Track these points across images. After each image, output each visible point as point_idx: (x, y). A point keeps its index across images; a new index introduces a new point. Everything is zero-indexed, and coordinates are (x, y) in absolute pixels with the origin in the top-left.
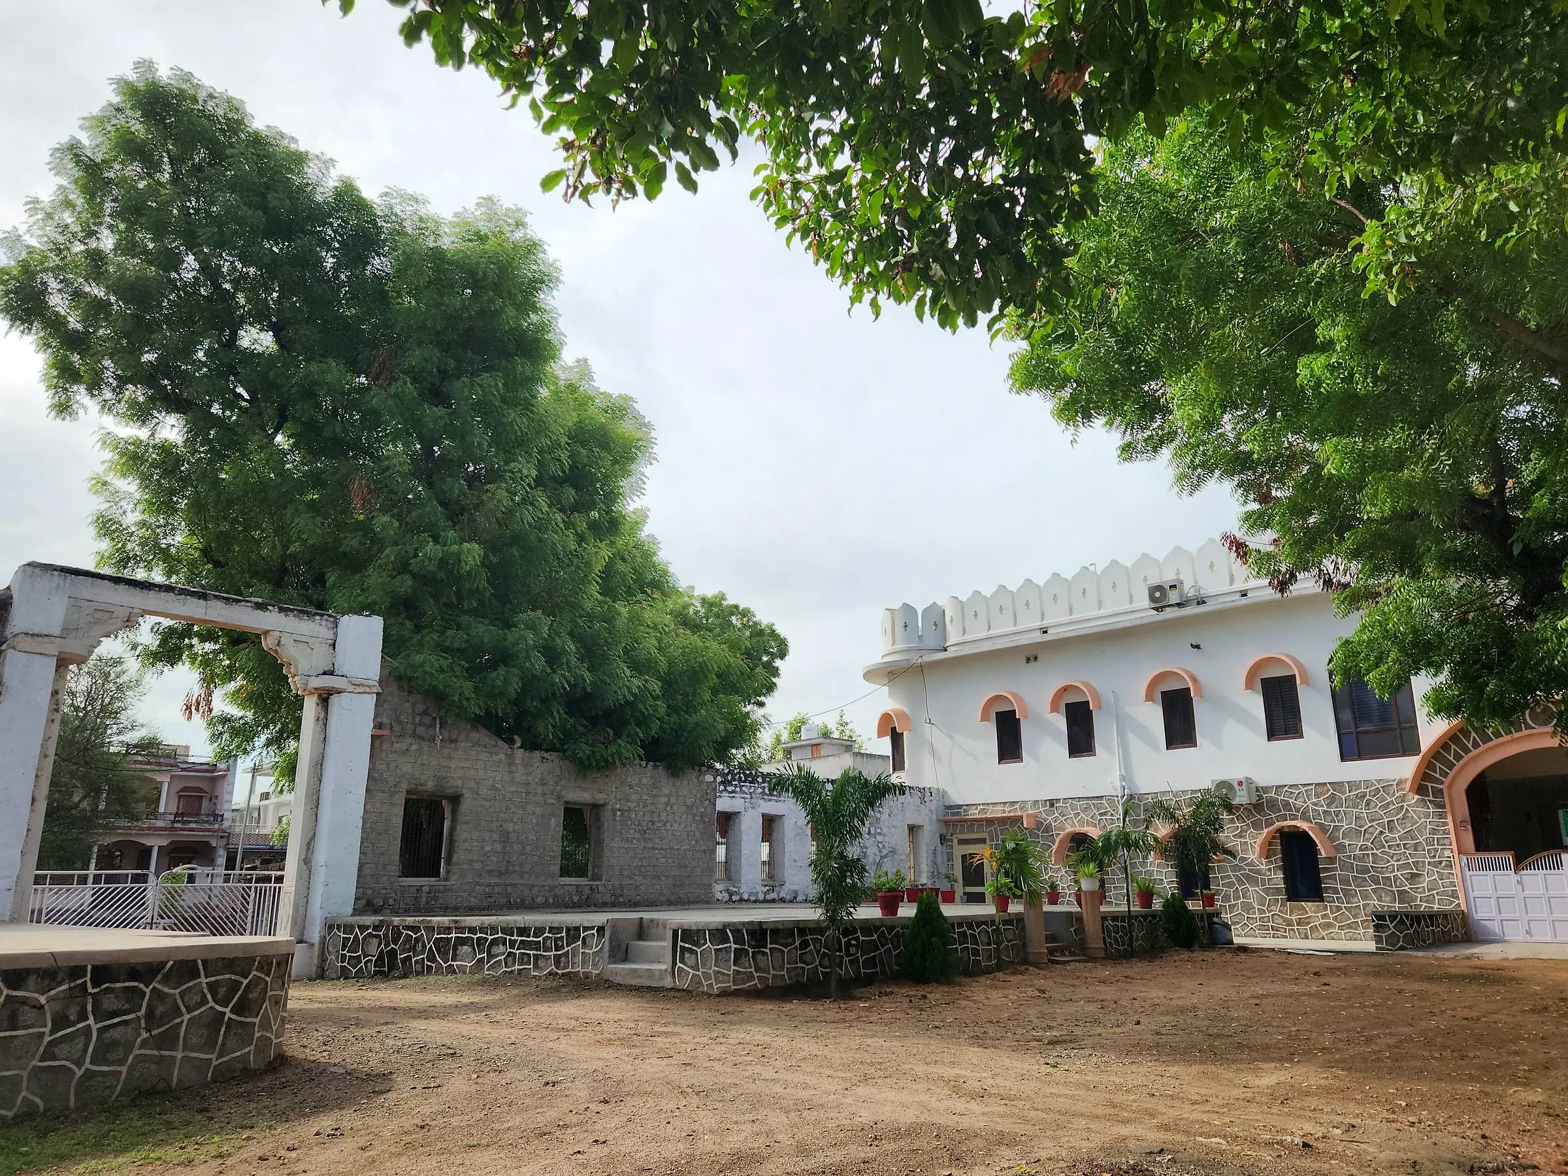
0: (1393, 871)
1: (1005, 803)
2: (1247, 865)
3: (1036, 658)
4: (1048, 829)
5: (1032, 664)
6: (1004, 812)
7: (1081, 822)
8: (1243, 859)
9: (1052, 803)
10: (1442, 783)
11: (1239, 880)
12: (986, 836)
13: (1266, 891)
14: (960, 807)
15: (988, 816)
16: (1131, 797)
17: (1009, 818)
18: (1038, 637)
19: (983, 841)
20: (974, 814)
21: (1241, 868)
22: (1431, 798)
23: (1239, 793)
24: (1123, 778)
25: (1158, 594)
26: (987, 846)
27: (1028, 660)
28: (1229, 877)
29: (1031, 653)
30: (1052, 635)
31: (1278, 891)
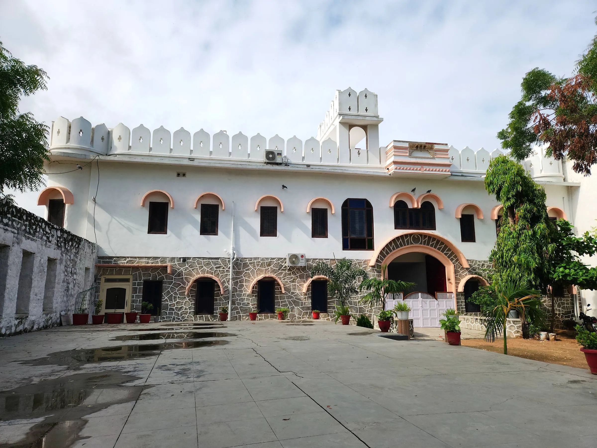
0: (358, 299)
1: (149, 258)
2: (295, 296)
3: (184, 175)
4: (180, 274)
5: (181, 178)
6: (148, 263)
7: (203, 272)
8: (293, 293)
9: (185, 260)
10: (381, 263)
11: (290, 303)
12: (130, 277)
13: (303, 308)
14: (111, 258)
15: (135, 264)
16: (237, 259)
17: (151, 267)
18: (186, 162)
19: (127, 280)
20: (122, 263)
21: (292, 297)
22: (376, 269)
23: (301, 261)
24: (234, 249)
25: (271, 156)
26: (131, 283)
27: (178, 175)
28: (285, 301)
29: (180, 171)
30: (195, 163)
31: (308, 308)
